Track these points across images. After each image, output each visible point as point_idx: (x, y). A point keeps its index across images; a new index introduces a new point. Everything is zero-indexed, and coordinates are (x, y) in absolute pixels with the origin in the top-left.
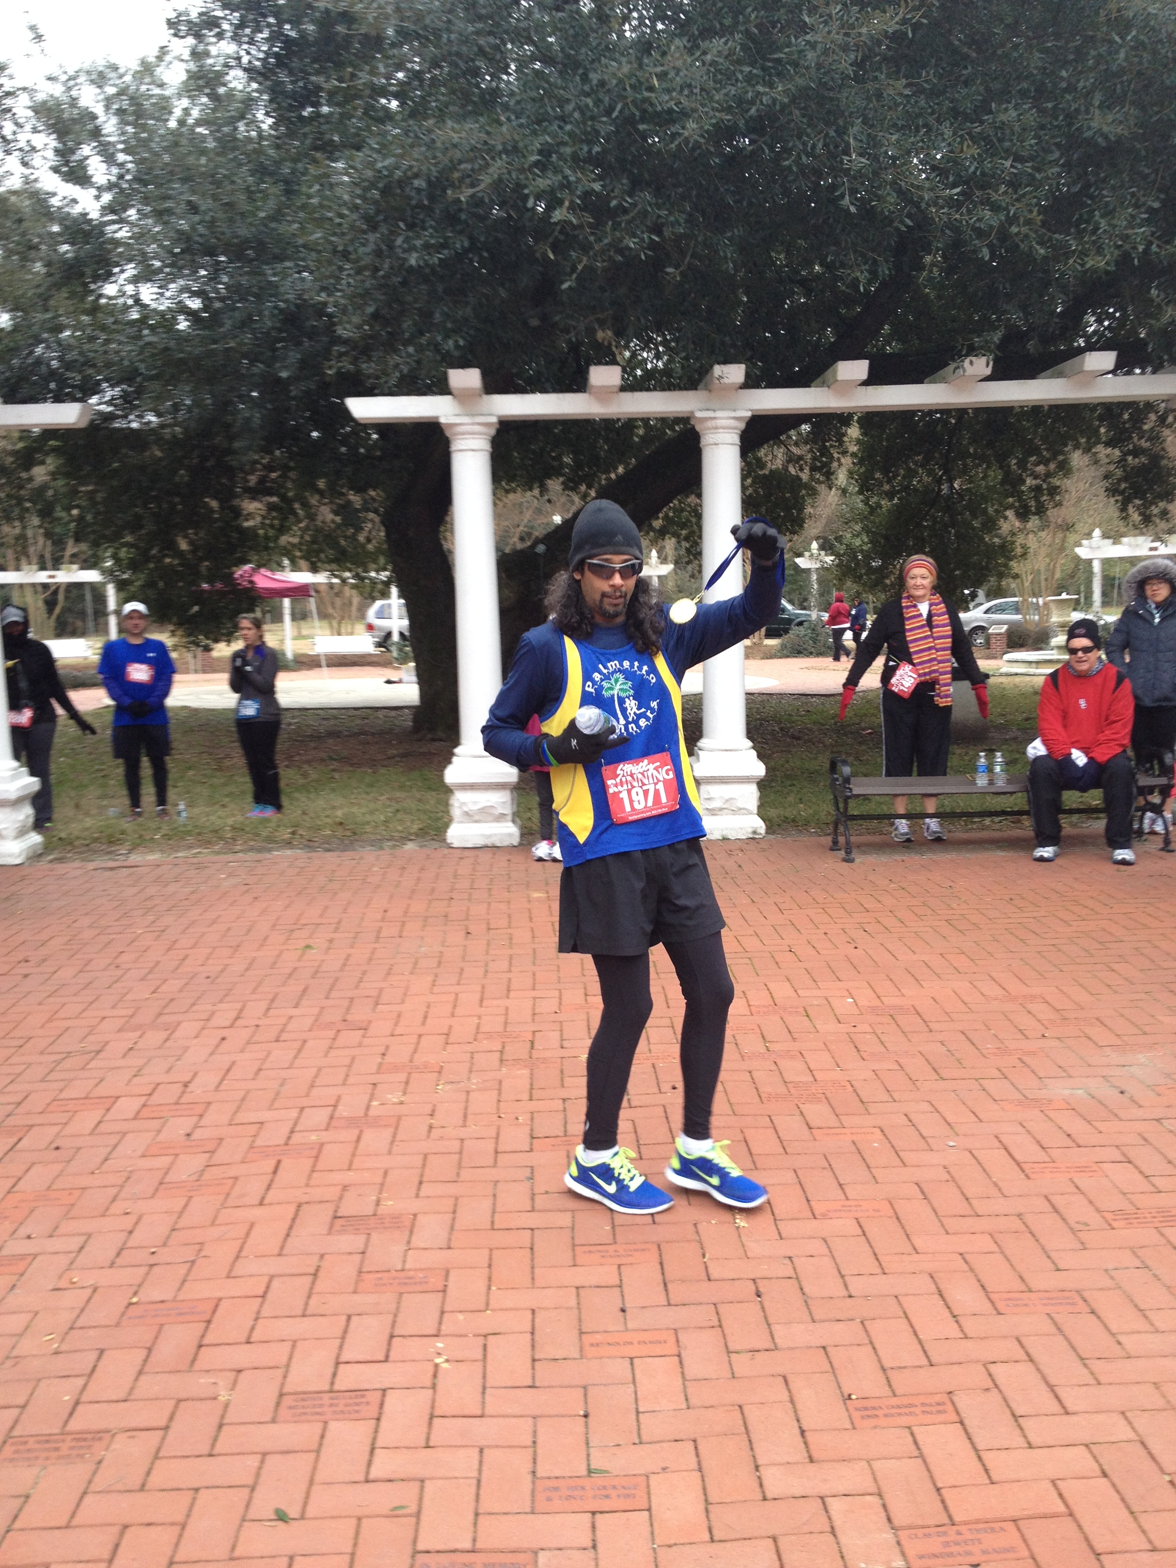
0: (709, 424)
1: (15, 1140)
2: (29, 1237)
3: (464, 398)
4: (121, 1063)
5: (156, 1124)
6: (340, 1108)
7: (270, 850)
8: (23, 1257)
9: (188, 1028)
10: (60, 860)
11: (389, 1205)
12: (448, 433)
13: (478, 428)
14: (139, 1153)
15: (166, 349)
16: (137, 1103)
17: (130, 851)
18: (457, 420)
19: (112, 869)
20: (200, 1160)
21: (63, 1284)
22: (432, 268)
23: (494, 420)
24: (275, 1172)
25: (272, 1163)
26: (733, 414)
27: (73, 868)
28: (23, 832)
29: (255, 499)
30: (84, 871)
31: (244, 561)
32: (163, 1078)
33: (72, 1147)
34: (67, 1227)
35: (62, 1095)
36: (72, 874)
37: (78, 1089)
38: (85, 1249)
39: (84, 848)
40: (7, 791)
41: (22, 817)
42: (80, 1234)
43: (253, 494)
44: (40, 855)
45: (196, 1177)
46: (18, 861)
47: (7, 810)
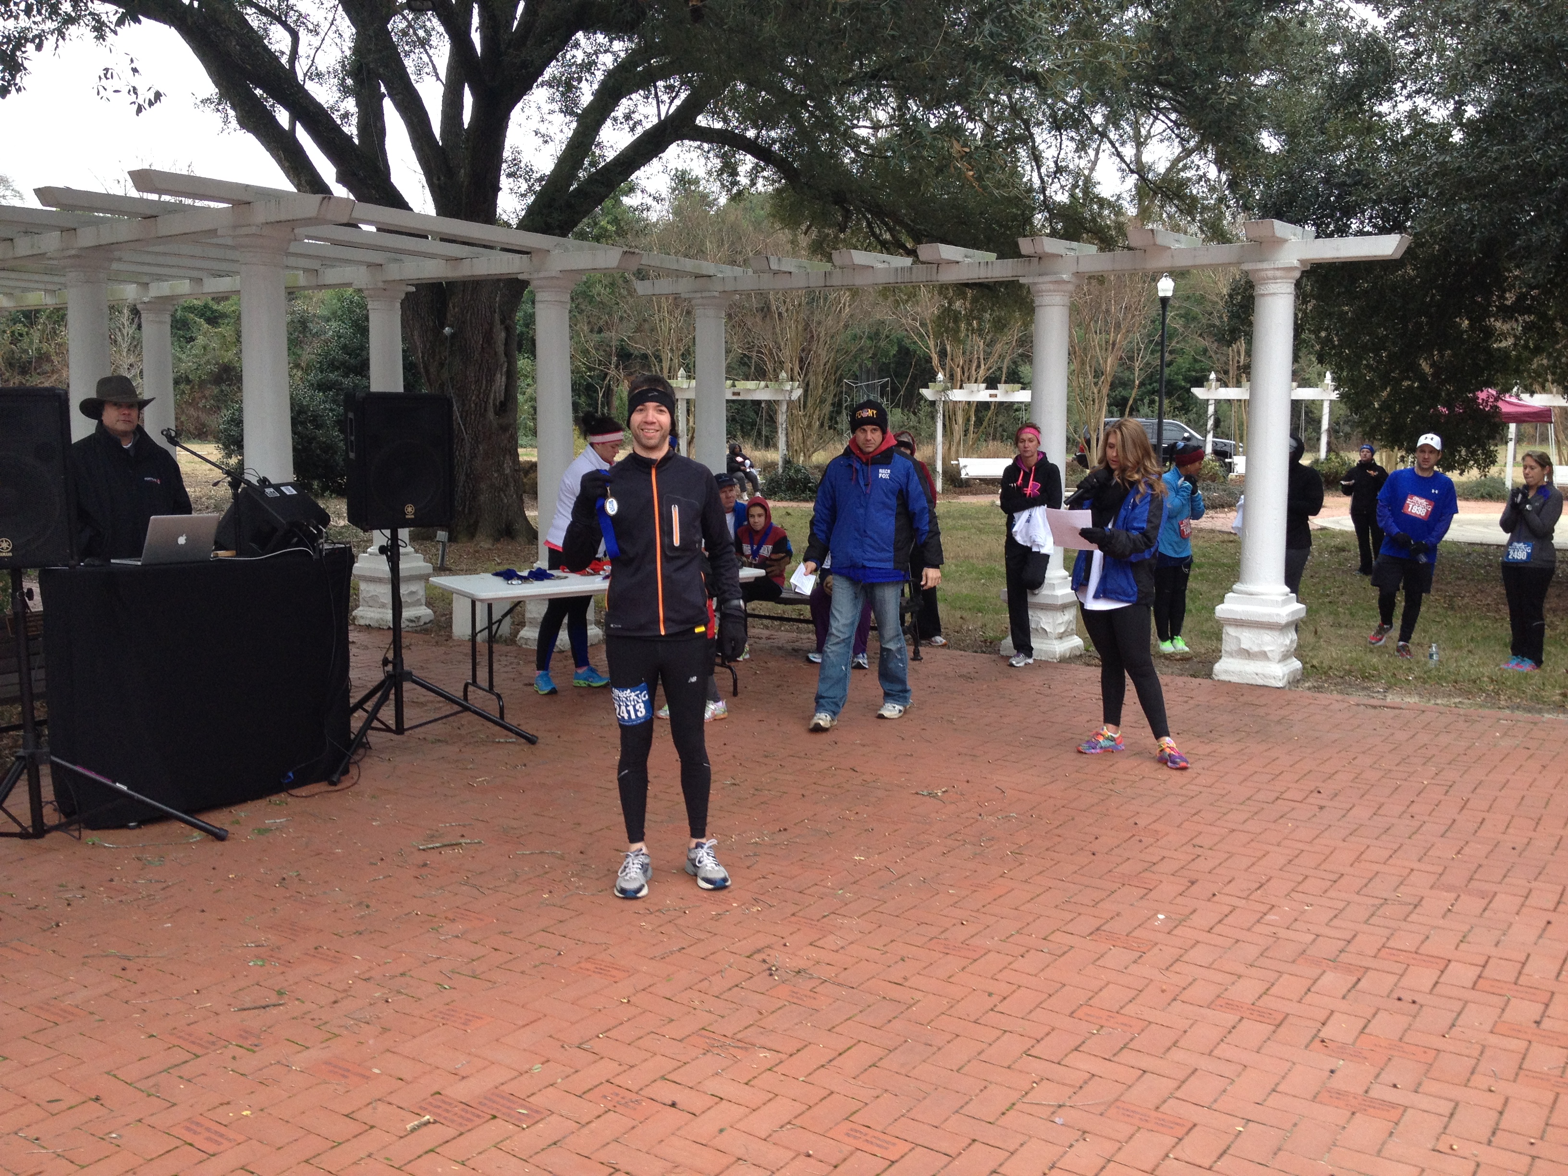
1: (1355, 979)
2: (1395, 1086)
4: (1441, 922)
5: (1498, 1001)
7: (1540, 711)
8: (1393, 1106)
9: (1505, 902)
10: (1318, 689)
14: (1488, 1027)
16: (1472, 973)
17: (1386, 691)
19: (1375, 707)
20: (1558, 1055)
21: (1441, 1146)
27: (1332, 698)
28: (1285, 657)
29: (1511, 318)
30: (1346, 705)
31: (1489, 384)
32: (1493, 952)
33: (1414, 1002)
34: (1430, 1086)
35: (1391, 944)
36: (1336, 706)
37: (1406, 941)
38: (1456, 1116)
39: (1339, 680)
40: (1278, 615)
41: (1288, 642)
42: (1446, 1099)
43: (1507, 313)
44: (1298, 681)
45: (1558, 1072)
46: (1280, 685)
47: (1276, 634)
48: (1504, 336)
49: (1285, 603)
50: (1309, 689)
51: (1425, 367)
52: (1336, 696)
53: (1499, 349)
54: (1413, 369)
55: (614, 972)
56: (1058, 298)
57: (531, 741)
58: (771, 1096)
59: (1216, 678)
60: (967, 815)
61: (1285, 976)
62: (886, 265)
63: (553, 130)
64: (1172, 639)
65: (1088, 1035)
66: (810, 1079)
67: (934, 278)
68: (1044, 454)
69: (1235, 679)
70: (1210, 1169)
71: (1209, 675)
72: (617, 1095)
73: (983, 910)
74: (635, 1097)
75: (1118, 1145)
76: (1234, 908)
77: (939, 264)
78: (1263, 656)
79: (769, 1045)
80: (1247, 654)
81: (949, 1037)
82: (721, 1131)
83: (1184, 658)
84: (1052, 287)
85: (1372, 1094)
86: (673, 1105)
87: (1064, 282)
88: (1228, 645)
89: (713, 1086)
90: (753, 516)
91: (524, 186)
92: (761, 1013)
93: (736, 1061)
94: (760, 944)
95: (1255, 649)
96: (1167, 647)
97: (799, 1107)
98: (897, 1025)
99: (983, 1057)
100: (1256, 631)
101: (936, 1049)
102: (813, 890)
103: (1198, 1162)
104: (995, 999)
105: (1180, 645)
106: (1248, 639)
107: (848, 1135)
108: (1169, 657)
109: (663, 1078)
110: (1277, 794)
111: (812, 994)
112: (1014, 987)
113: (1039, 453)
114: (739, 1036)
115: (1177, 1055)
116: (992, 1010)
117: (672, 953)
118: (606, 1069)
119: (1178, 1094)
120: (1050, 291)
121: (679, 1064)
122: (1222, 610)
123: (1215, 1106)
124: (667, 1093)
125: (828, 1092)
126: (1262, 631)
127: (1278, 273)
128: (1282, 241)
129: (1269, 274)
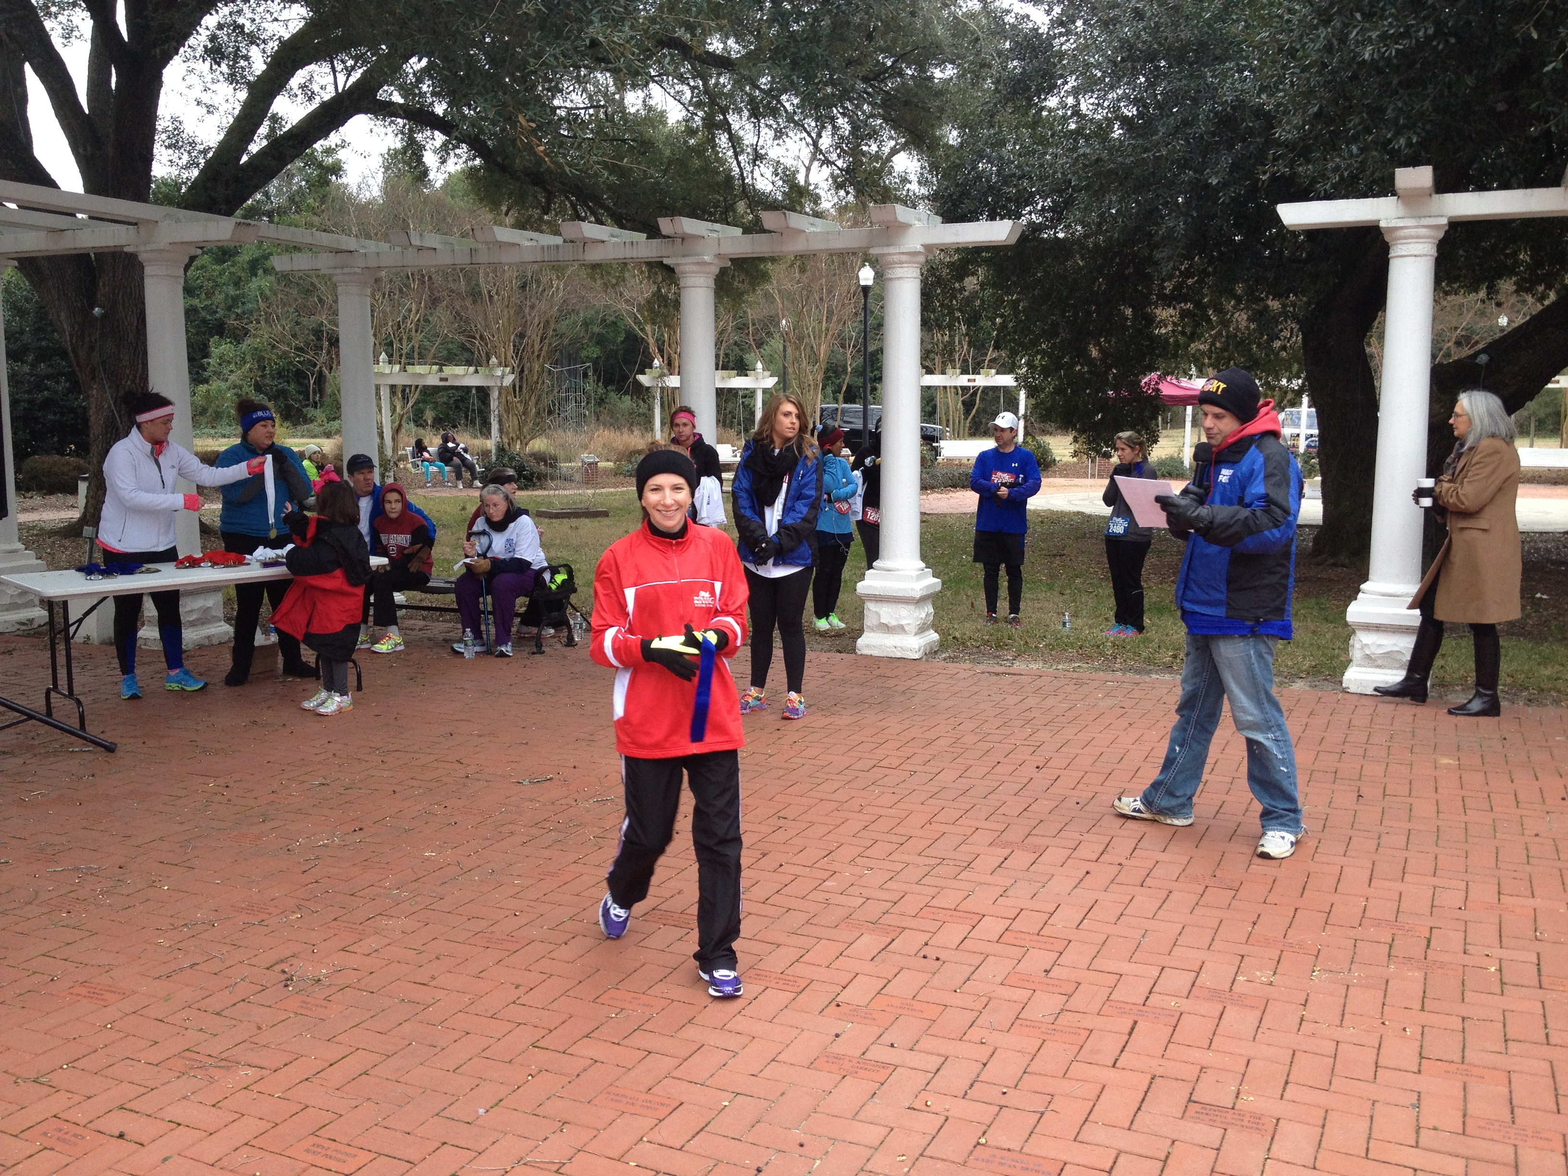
1: (889, 939)
2: (892, 1045)
3: (1411, 199)
4: (989, 879)
5: (1017, 952)
6: (1203, 975)
7: (1148, 672)
8: (885, 1065)
9: (1055, 855)
11: (1249, 1101)
12: (1388, 238)
13: (1423, 231)
14: (999, 979)
15: (1098, 160)
16: (1001, 926)
17: (1015, 658)
18: (1400, 223)
19: (997, 674)
20: (1055, 1002)
21: (918, 1104)
22: (1389, 58)
23: (1444, 221)
24: (1130, 1034)
25: (1130, 1023)
27: (963, 669)
28: (922, 629)
29: (1169, 306)
30: (971, 673)
31: (1152, 369)
32: (1028, 904)
33: (938, 959)
34: (927, 1043)
35: (934, 903)
36: (962, 675)
37: (948, 900)
38: (940, 1073)
39: (974, 650)
40: (913, 589)
41: (923, 615)
42: (938, 1055)
43: (1168, 301)
44: (936, 652)
45: (1051, 1019)
46: (917, 656)
47: (912, 607)
48: (1163, 323)
49: (919, 578)
50: (945, 659)
51: (1094, 353)
52: (968, 665)
53: (1159, 336)
54: (1082, 354)
55: (108, 996)
56: (702, 280)
57: (110, 749)
58: (237, 1116)
59: (859, 653)
60: (563, 801)
61: (823, 941)
62: (534, 243)
63: (216, 100)
64: (828, 616)
65: (604, 1020)
66: (288, 1095)
67: (581, 258)
68: (700, 435)
69: (876, 653)
70: (680, 1149)
71: (853, 650)
72: (61, 1130)
73: (543, 899)
74: (80, 1130)
75: (595, 1132)
76: (797, 876)
77: (585, 242)
78: (900, 629)
79: (256, 1061)
80: (886, 628)
81: (456, 1035)
82: (165, 1159)
83: (838, 634)
84: (694, 268)
85: (868, 1056)
86: (121, 1136)
87: (705, 263)
88: (869, 621)
89: (177, 1112)
90: (390, 502)
91: (185, 158)
92: (259, 1028)
93: (211, 1080)
94: (288, 953)
95: (894, 623)
96: (822, 624)
97: (264, 1125)
98: (407, 1028)
99: (487, 1054)
100: (894, 606)
101: (439, 1049)
102: (366, 891)
103: (670, 1144)
104: (522, 990)
105: (835, 621)
106: (886, 613)
107: (308, 1151)
108: (823, 634)
109: (122, 1108)
110: (874, 762)
111: (324, 1003)
112: (545, 977)
113: (695, 435)
114: (224, 1055)
115: (690, 1032)
116: (514, 1002)
117: (181, 970)
118: (56, 1103)
119: (675, 1074)
120: (693, 272)
121: (144, 1090)
122: (863, 587)
123: (708, 1083)
124: (116, 1123)
125: (303, 1106)
126: (900, 606)
127: (904, 258)
128: (906, 226)
129: (896, 258)
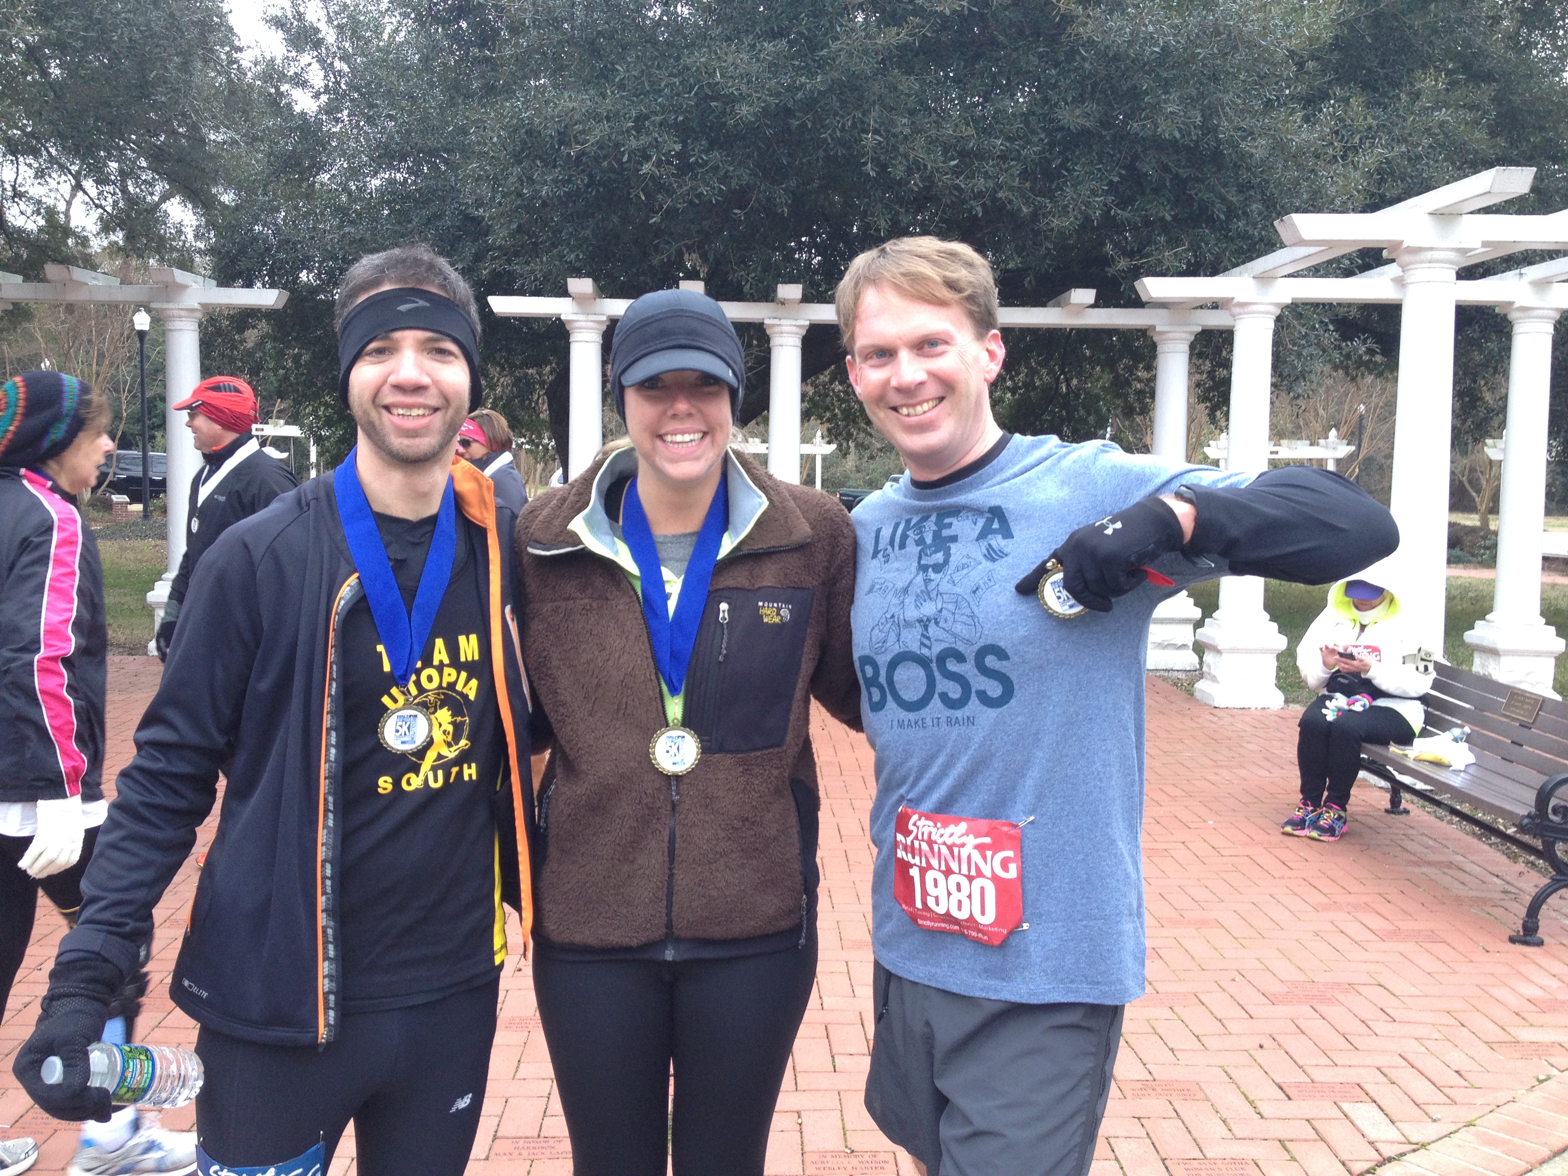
0: (776, 329)
3: (581, 300)
12: (567, 327)
13: (591, 324)
18: (575, 317)
22: (559, 197)
23: (604, 318)
26: (794, 323)
127: (183, 313)
128: (184, 287)
129: (176, 313)
